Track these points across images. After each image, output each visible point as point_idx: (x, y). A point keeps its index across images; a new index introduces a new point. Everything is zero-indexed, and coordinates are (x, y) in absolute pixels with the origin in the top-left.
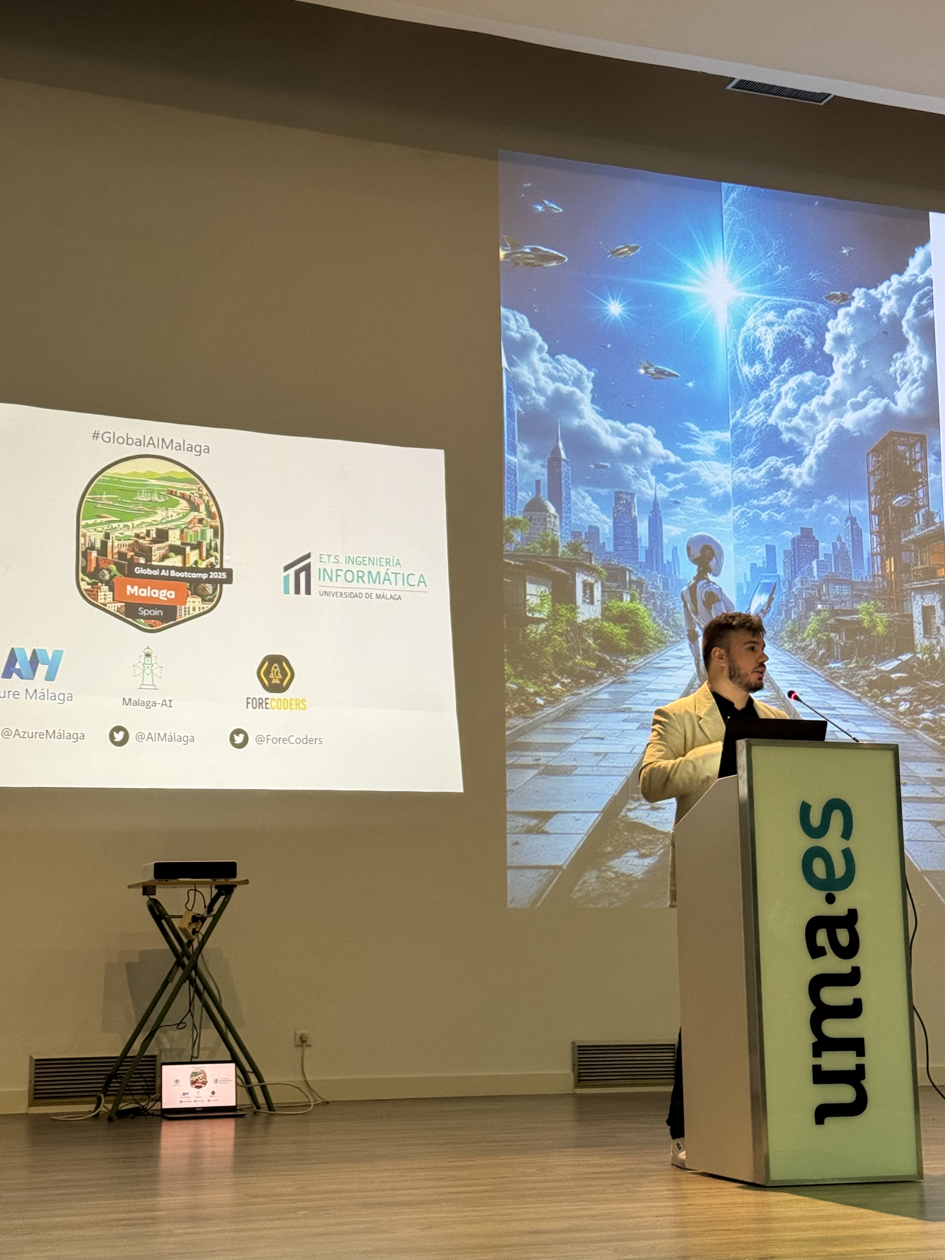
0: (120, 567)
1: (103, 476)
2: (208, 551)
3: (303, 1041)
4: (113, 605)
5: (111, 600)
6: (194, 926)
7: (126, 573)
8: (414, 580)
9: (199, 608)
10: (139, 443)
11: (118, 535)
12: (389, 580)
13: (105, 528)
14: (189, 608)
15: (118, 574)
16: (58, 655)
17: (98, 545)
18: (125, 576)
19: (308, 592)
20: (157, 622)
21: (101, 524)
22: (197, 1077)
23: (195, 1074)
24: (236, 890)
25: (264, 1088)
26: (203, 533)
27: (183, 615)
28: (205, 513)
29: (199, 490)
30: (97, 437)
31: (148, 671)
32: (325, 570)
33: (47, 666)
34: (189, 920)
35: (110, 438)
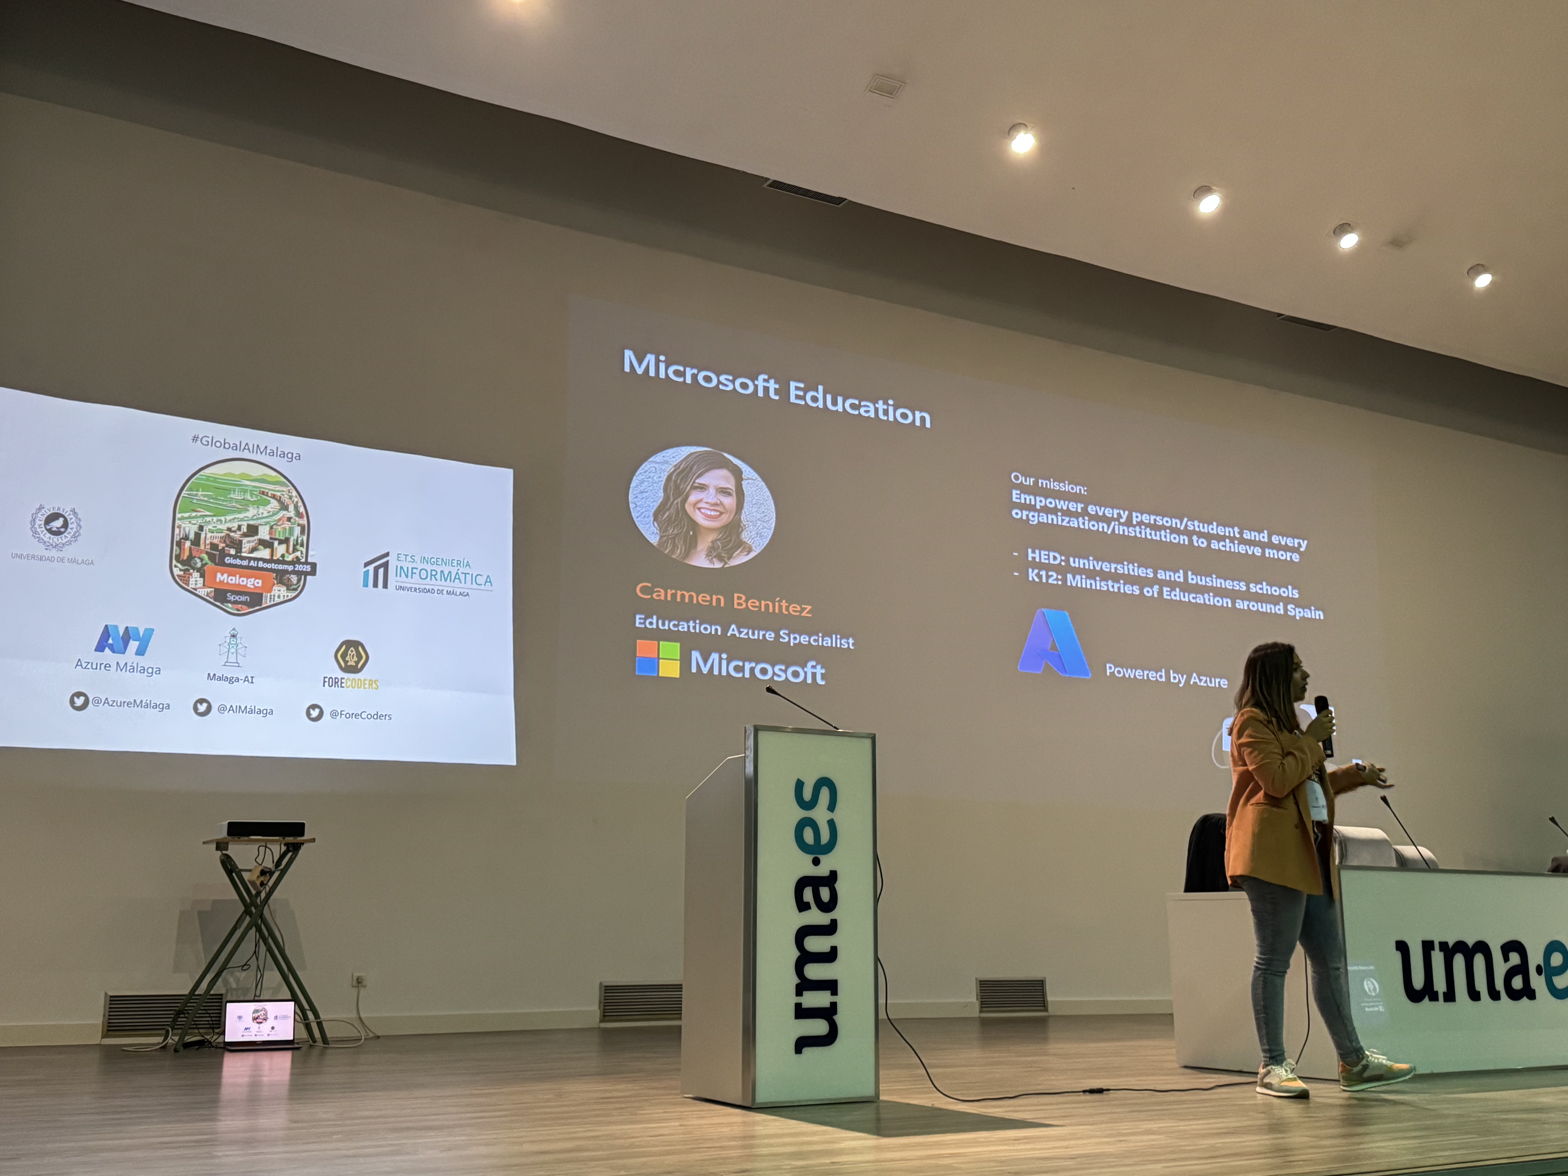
0: (212, 557)
1: (200, 475)
2: (294, 546)
3: (359, 982)
4: (203, 590)
5: (202, 585)
6: (262, 879)
7: (217, 562)
8: (481, 580)
9: (284, 596)
10: (235, 448)
11: (211, 527)
12: (459, 579)
13: (199, 521)
14: (274, 595)
15: (209, 562)
16: (150, 632)
17: (192, 536)
18: (216, 564)
19: (385, 586)
20: (243, 606)
21: (196, 517)
22: (259, 1014)
23: (256, 1011)
24: (303, 847)
25: (320, 1025)
26: (291, 530)
27: (268, 602)
28: (294, 512)
29: (289, 492)
30: (196, 440)
31: (233, 650)
32: (401, 567)
33: (138, 643)
34: (258, 873)
35: (208, 442)
